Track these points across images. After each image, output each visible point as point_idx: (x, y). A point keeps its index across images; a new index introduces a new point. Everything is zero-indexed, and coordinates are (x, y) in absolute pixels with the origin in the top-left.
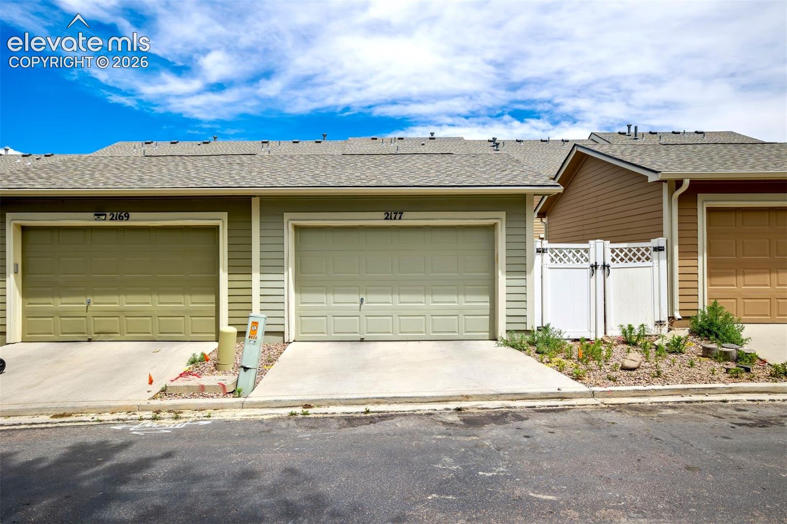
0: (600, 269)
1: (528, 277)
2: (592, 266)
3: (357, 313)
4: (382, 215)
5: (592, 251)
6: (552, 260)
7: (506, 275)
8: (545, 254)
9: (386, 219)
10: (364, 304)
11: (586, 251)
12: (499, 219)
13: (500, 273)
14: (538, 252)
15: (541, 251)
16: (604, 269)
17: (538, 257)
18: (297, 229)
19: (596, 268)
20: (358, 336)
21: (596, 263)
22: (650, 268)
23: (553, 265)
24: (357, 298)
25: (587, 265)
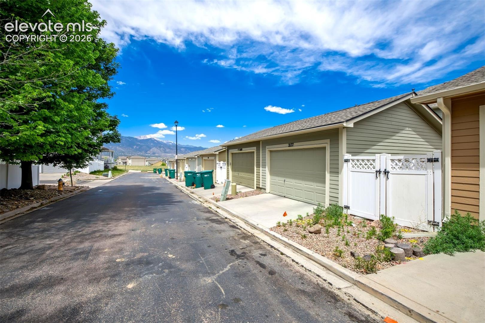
0: (383, 174)
1: (339, 176)
2: (377, 172)
3: (283, 185)
4: (288, 145)
5: (377, 161)
6: (353, 167)
7: (330, 174)
8: (349, 163)
9: (289, 146)
10: (285, 182)
11: (374, 160)
12: (326, 143)
13: (326, 172)
14: (345, 161)
15: (347, 161)
16: (386, 174)
17: (345, 164)
18: (271, 151)
19: (380, 174)
20: (284, 195)
21: (380, 170)
22: (424, 176)
23: (354, 169)
24: (283, 179)
25: (374, 171)
